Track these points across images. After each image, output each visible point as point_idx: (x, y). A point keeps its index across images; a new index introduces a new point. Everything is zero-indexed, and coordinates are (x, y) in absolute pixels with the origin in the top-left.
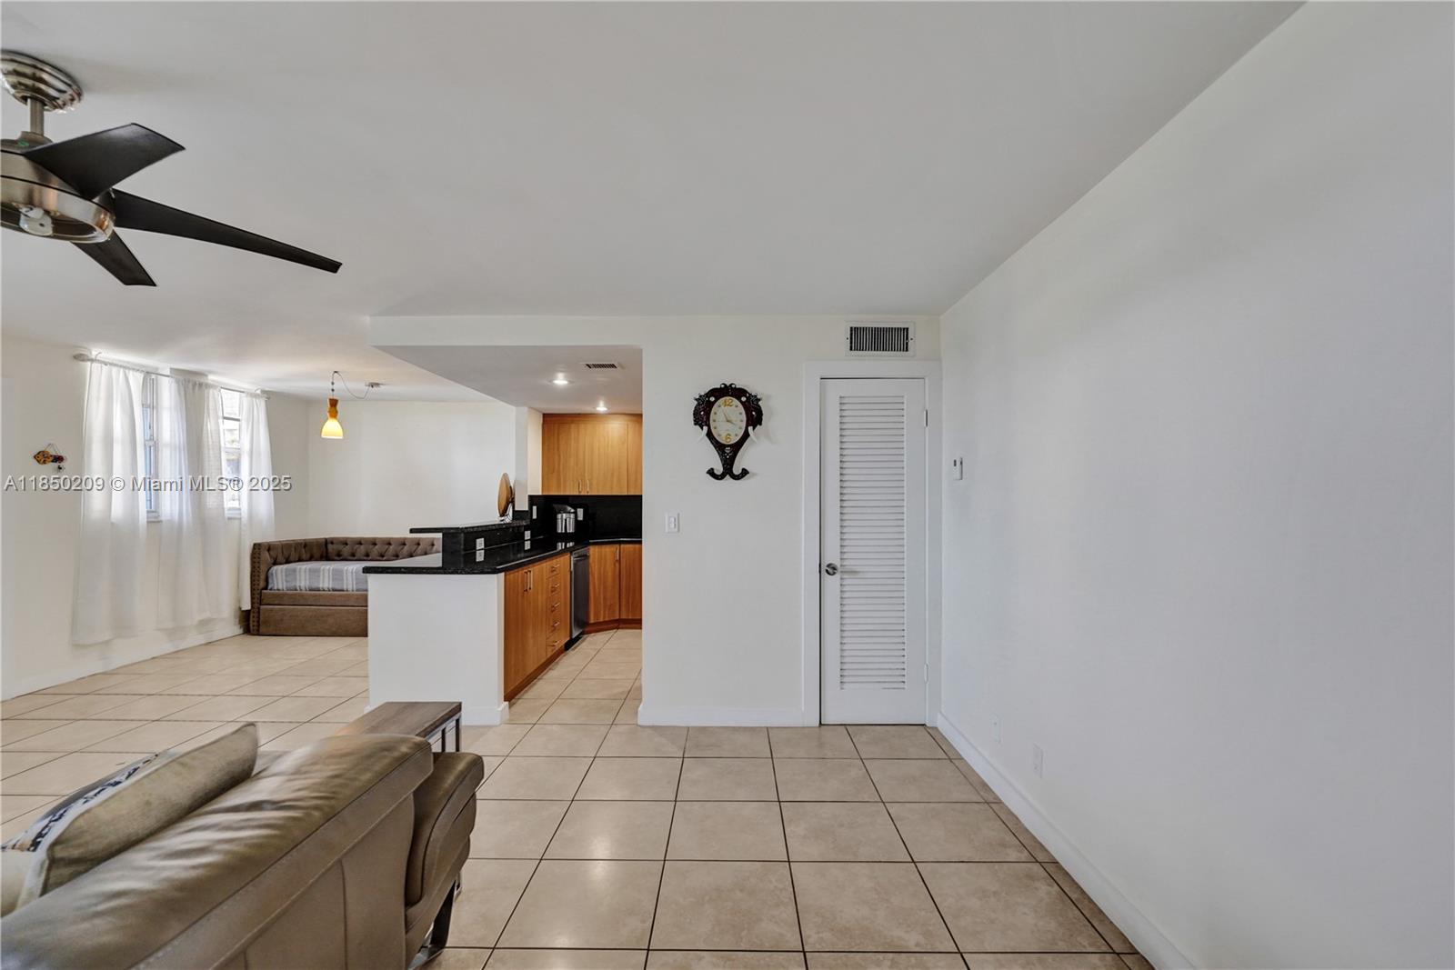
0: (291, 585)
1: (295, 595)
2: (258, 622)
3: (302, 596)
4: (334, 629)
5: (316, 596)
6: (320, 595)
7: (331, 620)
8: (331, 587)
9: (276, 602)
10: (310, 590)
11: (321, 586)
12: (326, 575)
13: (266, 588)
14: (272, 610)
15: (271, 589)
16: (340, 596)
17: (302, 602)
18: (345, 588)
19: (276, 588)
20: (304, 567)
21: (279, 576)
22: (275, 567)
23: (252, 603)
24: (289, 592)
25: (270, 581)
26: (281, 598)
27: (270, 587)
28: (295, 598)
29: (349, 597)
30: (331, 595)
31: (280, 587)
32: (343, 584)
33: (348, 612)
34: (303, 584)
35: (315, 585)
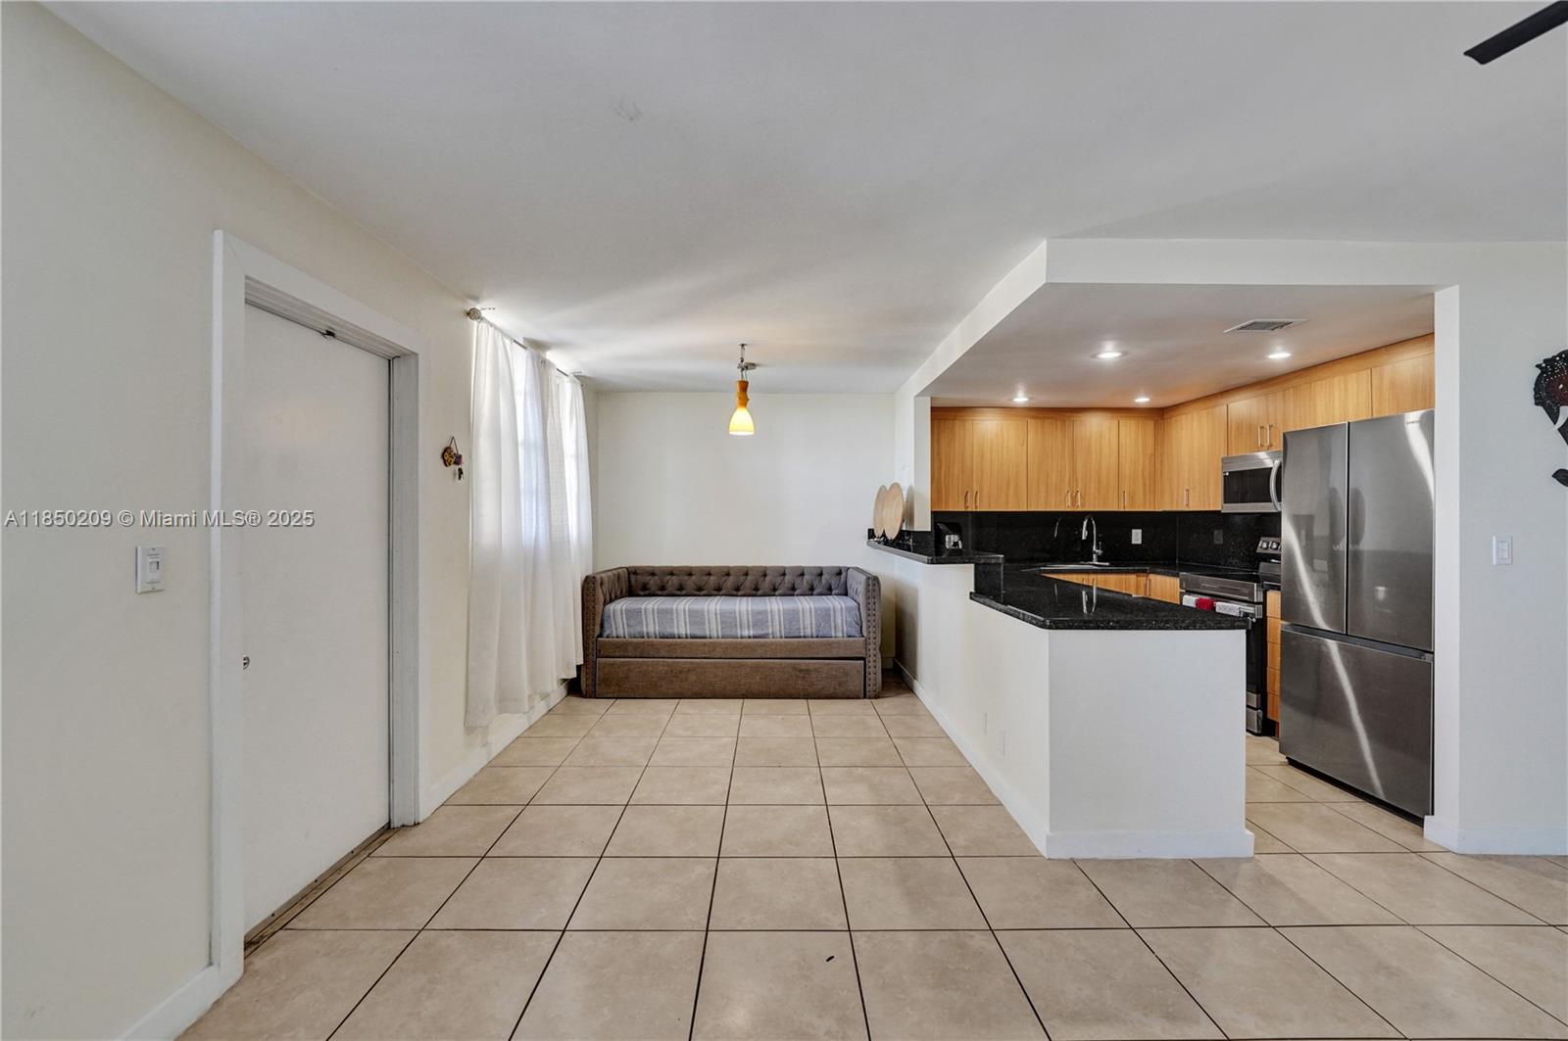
0: (636, 630)
1: (643, 643)
2: (594, 680)
3: (652, 645)
4: (696, 689)
5: (670, 645)
6: (676, 644)
7: (692, 677)
8: (688, 632)
9: (617, 654)
10: (661, 638)
11: (676, 632)
12: (682, 618)
13: (601, 635)
14: (613, 665)
15: (607, 637)
16: (705, 644)
17: (652, 653)
18: (708, 633)
19: (614, 635)
20: (650, 607)
21: (619, 619)
22: (611, 607)
23: (586, 656)
24: (635, 640)
25: (606, 625)
26: (622, 648)
27: (605, 634)
28: (641, 648)
29: (714, 646)
30: (691, 643)
31: (621, 633)
32: (704, 629)
33: (715, 666)
34: (651, 630)
35: (668, 631)
